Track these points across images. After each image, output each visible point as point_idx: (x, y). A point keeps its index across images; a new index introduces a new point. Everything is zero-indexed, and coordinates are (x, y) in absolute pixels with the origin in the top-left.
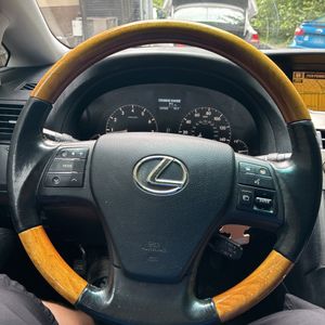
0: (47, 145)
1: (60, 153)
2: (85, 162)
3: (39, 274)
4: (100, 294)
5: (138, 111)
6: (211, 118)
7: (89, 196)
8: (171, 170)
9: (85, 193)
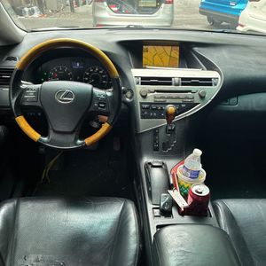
0: (23, 86)
1: (28, 89)
2: (38, 92)
3: (23, 132)
4: (46, 139)
5: (63, 69)
6: (98, 72)
7: (40, 105)
8: (68, 95)
9: (39, 104)
